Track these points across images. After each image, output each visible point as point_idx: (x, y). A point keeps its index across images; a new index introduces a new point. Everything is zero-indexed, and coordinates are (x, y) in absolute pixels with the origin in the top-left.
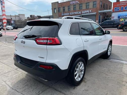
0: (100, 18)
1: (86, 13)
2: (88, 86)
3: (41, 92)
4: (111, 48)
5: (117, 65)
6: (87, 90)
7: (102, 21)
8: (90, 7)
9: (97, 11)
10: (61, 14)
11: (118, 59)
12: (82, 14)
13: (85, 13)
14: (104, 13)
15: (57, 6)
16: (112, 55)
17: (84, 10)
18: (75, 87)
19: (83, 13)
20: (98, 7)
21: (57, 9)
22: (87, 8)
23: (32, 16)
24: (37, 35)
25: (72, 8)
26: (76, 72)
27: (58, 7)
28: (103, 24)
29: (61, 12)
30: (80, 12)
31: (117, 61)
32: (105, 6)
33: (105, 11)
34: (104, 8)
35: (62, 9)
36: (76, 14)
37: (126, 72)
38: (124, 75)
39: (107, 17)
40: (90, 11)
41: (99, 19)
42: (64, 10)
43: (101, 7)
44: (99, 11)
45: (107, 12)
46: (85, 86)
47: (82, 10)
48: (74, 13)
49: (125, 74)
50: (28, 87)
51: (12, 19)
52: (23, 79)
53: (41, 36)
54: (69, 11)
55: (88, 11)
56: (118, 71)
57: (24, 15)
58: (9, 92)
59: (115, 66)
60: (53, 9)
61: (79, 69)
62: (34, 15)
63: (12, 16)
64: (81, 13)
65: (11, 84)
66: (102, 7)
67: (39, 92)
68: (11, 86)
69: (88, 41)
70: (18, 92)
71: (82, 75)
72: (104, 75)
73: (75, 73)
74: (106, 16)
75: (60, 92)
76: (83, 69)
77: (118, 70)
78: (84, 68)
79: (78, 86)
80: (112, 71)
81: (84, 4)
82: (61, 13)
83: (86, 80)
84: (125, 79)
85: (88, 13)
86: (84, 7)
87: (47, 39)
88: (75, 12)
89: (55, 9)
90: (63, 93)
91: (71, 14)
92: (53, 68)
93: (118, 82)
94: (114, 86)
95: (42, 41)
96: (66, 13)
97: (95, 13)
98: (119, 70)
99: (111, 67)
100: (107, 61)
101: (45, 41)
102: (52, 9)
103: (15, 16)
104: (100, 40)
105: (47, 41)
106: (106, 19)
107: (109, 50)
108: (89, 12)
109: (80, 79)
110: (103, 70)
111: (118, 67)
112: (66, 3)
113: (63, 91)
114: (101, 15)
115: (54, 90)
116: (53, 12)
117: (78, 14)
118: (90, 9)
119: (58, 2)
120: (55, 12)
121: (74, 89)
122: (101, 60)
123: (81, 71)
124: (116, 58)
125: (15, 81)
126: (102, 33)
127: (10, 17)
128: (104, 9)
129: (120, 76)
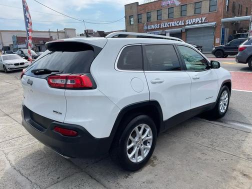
0: (223, 33)
1: (194, 24)
2: (156, 174)
3: (62, 178)
4: (227, 99)
5: (233, 135)
6: (152, 182)
7: (229, 41)
8: (203, 12)
9: (217, 18)
10: (143, 26)
11: (242, 121)
12: (185, 25)
13: (192, 24)
14: (232, 23)
15: (135, 11)
16: (230, 113)
17: (190, 17)
18: (129, 175)
19: (188, 25)
20: (220, 10)
21: (136, 17)
22: (197, 14)
23: (89, 32)
24: (51, 70)
25: (164, 13)
26: (132, 144)
27: (138, 12)
28: (229, 45)
29: (143, 22)
30: (181, 22)
31: (238, 127)
32: (237, 7)
33: (236, 18)
34: (233, 12)
35: (144, 17)
36: (173, 25)
37: (248, 151)
38: (242, 156)
39: (241, 30)
40: (203, 19)
41: (223, 37)
42: (149, 18)
43: (228, 10)
44: (223, 20)
45: (241, 21)
46: (151, 173)
47: (186, 18)
48: (169, 25)
49: (245, 155)
50: (42, 167)
51: (51, 37)
52: (38, 151)
53: (58, 71)
54: (159, 20)
55: (198, 20)
56: (231, 148)
57: (75, 30)
58: (7, 173)
59: (229, 136)
60: (128, 18)
61: (140, 138)
62: (93, 30)
63: (52, 32)
64: (183, 24)
65: (15, 160)
66: (230, 11)
67: (58, 178)
68: (14, 163)
69: (161, 82)
70: (22, 175)
71: (148, 151)
72: (199, 153)
73: (128, 147)
74: (238, 29)
75: (98, 182)
76: (150, 140)
77: (232, 146)
78: (151, 137)
79: (137, 173)
80: (218, 146)
81: (190, 5)
82: (144, 24)
83: (156, 162)
84: (242, 165)
85: (198, 23)
86: (190, 11)
87: (67, 78)
88: (171, 23)
89: (130, 17)
90: (102, 184)
91: (164, 27)
92: (77, 135)
93: (222, 171)
94: (211, 178)
95: (58, 81)
96: (152, 23)
97: (213, 24)
98: (234, 145)
99: (220, 138)
100: (215, 125)
101: (63, 82)
102: (126, 17)
103: (58, 32)
104: (193, 81)
105: (66, 82)
106: (238, 36)
107: (221, 103)
108: (200, 22)
109: (140, 159)
110: (199, 142)
111: (235, 138)
112: (154, 3)
113: (103, 180)
114: (227, 27)
115: (87, 176)
116: (128, 23)
117: (177, 25)
118: (204, 15)
119: (137, 3)
120: (132, 23)
121: (127, 177)
122: (203, 123)
123: (145, 143)
124: (237, 120)
125: (24, 154)
126: (204, 65)
127: (48, 34)
128: (235, 15)
129: (233, 158)
